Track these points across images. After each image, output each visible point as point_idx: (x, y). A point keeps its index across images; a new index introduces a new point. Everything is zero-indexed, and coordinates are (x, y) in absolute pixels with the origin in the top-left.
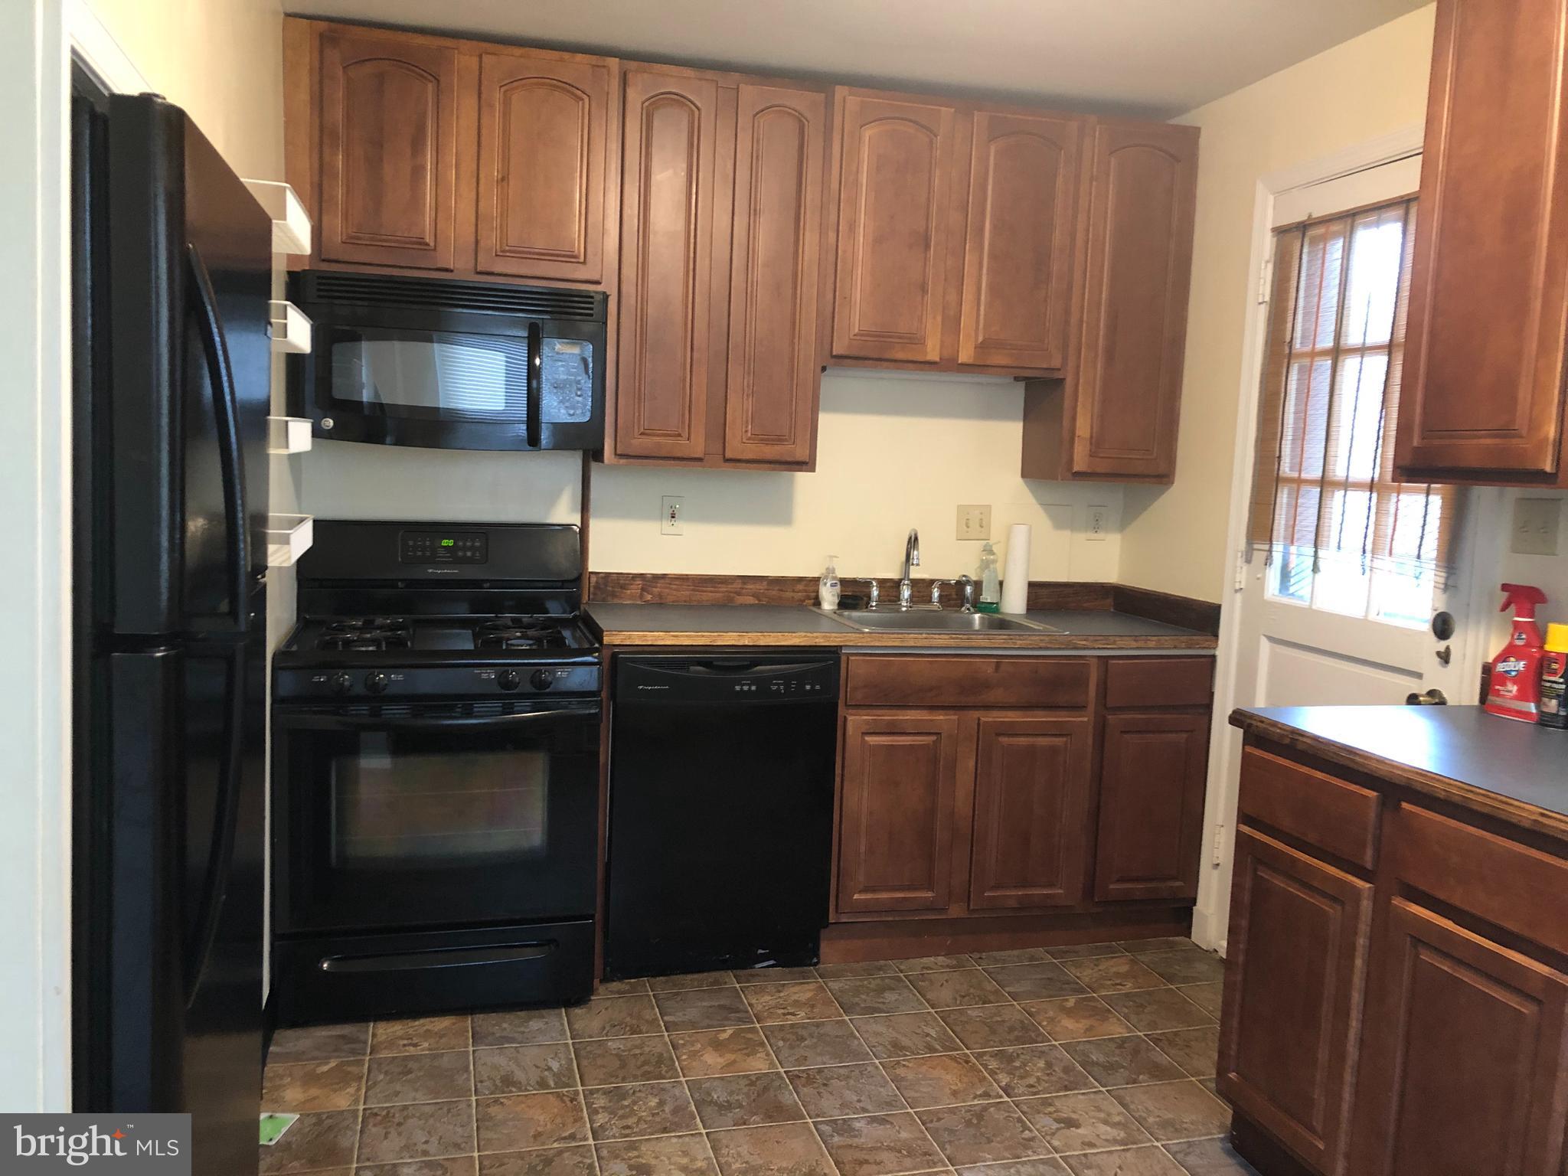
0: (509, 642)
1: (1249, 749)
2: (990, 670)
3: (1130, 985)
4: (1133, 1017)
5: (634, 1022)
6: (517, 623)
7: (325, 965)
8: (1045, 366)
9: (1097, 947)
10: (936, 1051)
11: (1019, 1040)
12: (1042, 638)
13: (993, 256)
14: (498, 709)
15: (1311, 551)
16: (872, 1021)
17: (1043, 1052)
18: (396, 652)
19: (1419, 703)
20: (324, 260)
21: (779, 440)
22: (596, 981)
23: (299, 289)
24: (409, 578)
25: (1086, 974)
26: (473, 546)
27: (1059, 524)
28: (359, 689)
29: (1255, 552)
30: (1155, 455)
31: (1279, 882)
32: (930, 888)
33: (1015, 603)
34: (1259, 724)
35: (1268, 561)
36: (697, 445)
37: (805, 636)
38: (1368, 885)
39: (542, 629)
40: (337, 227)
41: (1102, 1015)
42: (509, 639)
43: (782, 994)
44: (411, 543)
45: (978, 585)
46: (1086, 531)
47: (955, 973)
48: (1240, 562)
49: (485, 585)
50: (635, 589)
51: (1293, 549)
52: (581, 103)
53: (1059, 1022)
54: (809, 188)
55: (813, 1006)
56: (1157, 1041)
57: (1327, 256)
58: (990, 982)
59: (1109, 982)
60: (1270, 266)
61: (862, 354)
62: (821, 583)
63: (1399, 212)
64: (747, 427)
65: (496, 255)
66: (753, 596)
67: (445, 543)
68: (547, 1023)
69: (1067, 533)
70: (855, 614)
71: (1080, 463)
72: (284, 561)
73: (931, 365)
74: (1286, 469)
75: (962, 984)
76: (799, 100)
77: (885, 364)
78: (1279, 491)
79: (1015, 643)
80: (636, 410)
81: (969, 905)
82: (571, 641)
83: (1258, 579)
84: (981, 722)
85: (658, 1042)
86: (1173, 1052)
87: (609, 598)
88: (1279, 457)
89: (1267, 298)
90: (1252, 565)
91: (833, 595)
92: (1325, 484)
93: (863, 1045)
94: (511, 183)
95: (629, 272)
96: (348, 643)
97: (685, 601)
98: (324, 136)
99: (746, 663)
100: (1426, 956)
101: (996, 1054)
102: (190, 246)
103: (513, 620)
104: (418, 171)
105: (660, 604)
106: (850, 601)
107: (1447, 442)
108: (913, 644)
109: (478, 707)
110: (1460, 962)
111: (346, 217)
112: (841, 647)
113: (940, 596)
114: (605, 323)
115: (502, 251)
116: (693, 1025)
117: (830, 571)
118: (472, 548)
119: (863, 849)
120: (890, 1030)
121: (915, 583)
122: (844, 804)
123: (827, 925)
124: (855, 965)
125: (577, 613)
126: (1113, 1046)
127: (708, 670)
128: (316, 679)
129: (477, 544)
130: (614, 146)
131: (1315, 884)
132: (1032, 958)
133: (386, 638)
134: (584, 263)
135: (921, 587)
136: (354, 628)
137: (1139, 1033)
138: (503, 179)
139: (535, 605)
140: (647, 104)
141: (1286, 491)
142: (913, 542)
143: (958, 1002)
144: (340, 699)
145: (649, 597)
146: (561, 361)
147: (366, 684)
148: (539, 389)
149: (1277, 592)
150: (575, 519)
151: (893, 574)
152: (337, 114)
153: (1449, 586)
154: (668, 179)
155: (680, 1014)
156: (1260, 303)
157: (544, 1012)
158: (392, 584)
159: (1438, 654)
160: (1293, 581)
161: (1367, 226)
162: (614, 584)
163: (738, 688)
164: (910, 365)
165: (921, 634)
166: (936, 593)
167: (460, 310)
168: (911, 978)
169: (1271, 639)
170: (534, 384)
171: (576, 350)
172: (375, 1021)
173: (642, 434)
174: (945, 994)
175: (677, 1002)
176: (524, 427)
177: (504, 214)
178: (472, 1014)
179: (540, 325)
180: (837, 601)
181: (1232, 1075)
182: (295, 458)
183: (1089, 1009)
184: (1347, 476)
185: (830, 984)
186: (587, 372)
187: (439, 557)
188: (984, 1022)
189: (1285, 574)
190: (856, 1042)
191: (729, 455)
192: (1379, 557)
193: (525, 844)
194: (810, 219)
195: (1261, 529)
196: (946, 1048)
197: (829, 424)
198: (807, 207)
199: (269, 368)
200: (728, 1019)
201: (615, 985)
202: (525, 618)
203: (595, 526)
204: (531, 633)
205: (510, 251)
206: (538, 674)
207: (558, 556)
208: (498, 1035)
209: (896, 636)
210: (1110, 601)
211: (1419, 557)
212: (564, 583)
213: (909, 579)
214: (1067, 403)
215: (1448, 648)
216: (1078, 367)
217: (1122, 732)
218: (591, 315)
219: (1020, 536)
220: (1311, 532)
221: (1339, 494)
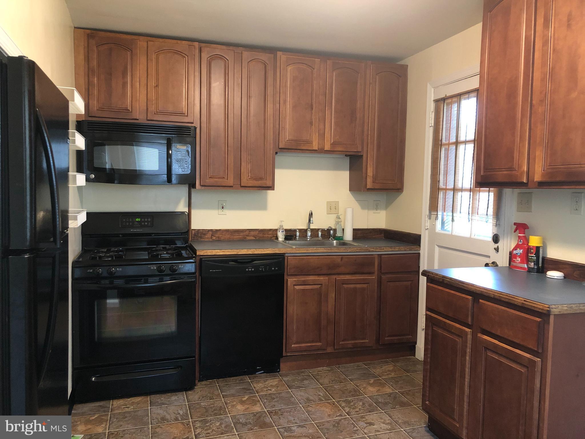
0: (161, 255)
1: (429, 284)
2: (339, 260)
3: (393, 374)
4: (394, 385)
5: (211, 395)
6: (165, 249)
7: (93, 379)
8: (355, 151)
9: (381, 361)
10: (323, 401)
11: (353, 396)
12: (357, 248)
13: (335, 112)
14: (157, 280)
15: (451, 214)
16: (299, 391)
17: (362, 399)
18: (119, 260)
19: (489, 266)
20: (90, 117)
21: (261, 179)
22: (197, 381)
23: (80, 127)
24: (124, 233)
25: (378, 371)
26: (148, 220)
27: (363, 208)
28: (105, 274)
29: (432, 215)
30: (396, 181)
31: (440, 331)
32: (320, 341)
33: (348, 236)
34: (432, 275)
35: (437, 218)
36: (231, 181)
37: (272, 250)
38: (470, 330)
39: (174, 250)
40: (95, 105)
41: (382, 385)
42: (161, 254)
43: (266, 383)
44: (124, 220)
45: (335, 230)
46: (373, 209)
47: (330, 373)
48: (427, 219)
49: (152, 235)
50: (209, 235)
51: (445, 214)
52: (184, 58)
53: (368, 388)
54: (269, 88)
55: (278, 387)
56: (402, 394)
57: (452, 109)
58: (343, 375)
59: (386, 374)
60: (433, 114)
61: (290, 148)
62: (278, 231)
63: (475, 94)
64: (249, 174)
65: (154, 114)
66: (253, 236)
67: (137, 220)
68: (178, 397)
69: (367, 211)
70: (291, 242)
71: (369, 185)
72: (75, 226)
73: (315, 151)
74: (442, 185)
75: (332, 377)
76: (264, 57)
77: (299, 151)
78: (439, 193)
79: (348, 250)
80: (208, 169)
81: (334, 348)
82: (185, 254)
83: (433, 225)
84: (337, 280)
85: (220, 402)
86: (408, 397)
87: (199, 239)
88: (439, 181)
89: (433, 125)
90: (431, 220)
91: (283, 235)
92: (455, 190)
93: (295, 400)
94: (159, 87)
95: (204, 119)
96: (100, 257)
97: (228, 239)
98: (89, 72)
99: (250, 260)
100: (489, 354)
101: (345, 401)
102: (37, 109)
103: (163, 248)
104: (125, 84)
105: (219, 240)
106: (289, 237)
107: (493, 173)
108: (311, 252)
109: (150, 279)
110: (501, 355)
111: (98, 101)
112: (285, 253)
113: (322, 235)
114: (195, 137)
115: (157, 112)
116: (233, 395)
117: (281, 226)
118: (148, 222)
119: (295, 328)
120: (306, 394)
121: (312, 230)
122: (287, 311)
123: (282, 357)
124: (293, 372)
125: (187, 244)
126: (387, 396)
127: (236, 264)
128: (89, 271)
129: (149, 220)
130: (197, 74)
131: (453, 331)
132: (358, 366)
133: (115, 255)
134: (187, 116)
135: (315, 232)
136: (102, 252)
137: (396, 391)
138: (156, 86)
139: (172, 242)
140: (209, 58)
141: (442, 193)
142: (311, 215)
143: (331, 383)
144: (98, 278)
145: (214, 238)
146: (179, 152)
147: (107, 273)
148: (171, 162)
149: (440, 229)
150: (186, 210)
151: (304, 227)
152: (95, 63)
153: (498, 224)
154: (217, 86)
155: (228, 392)
156: (430, 127)
157: (177, 393)
158: (117, 235)
159: (495, 249)
160: (446, 225)
161: (465, 99)
162: (201, 234)
163: (247, 270)
164: (307, 151)
165: (314, 248)
166: (320, 234)
167: (141, 134)
168: (314, 375)
169: (439, 246)
170: (169, 160)
171: (185, 148)
172: (113, 399)
173: (210, 178)
174: (326, 381)
175: (227, 387)
176: (166, 176)
177: (157, 99)
178: (150, 395)
179: (171, 139)
180: (284, 237)
181: (427, 402)
182: (80, 188)
183: (379, 383)
184: (462, 187)
185: (284, 379)
186: (189, 156)
187: (136, 225)
188: (341, 390)
189: (443, 223)
190: (293, 399)
191: (242, 185)
192: (474, 215)
193: (169, 330)
194: (270, 99)
195: (434, 207)
196: (326, 400)
197: (278, 173)
198: (268, 95)
199: (69, 154)
200: (245, 393)
201: (204, 383)
202: (168, 247)
203: (193, 212)
204: (169, 252)
205: (159, 112)
206: (172, 266)
207: (180, 224)
208: (160, 402)
209: (305, 249)
210: (383, 235)
211: (487, 215)
212: (182, 233)
213: (310, 229)
214: (364, 164)
215: (498, 247)
216: (368, 151)
217: (387, 282)
218: (190, 135)
219: (349, 212)
220: (451, 207)
221: (460, 194)
